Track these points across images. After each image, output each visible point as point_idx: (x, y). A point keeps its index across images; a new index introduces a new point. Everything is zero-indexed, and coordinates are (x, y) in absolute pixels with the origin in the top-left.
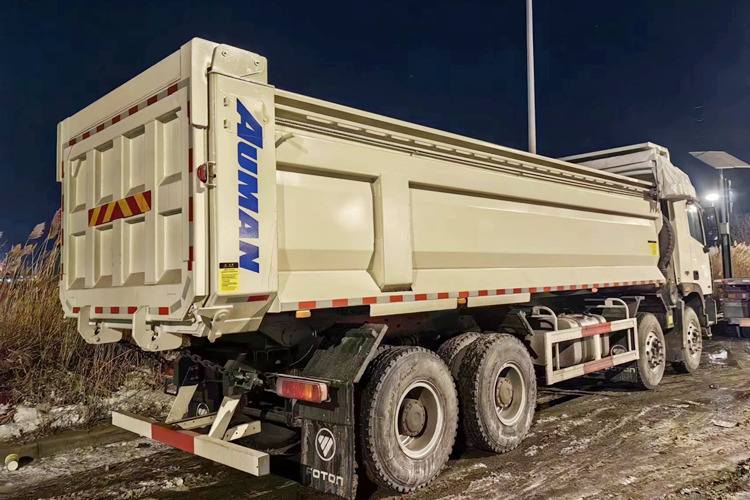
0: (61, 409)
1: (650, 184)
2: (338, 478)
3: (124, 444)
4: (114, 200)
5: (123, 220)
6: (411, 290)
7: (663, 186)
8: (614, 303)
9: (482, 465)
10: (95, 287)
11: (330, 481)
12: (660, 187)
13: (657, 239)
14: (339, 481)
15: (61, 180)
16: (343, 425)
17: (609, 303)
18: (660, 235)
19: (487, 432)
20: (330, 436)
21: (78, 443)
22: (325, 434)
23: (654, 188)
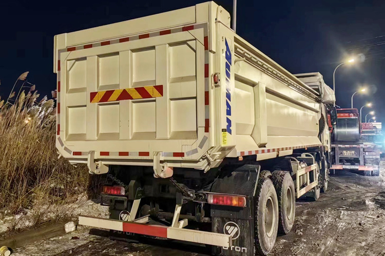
0: (12, 217)
1: (318, 94)
2: (243, 248)
3: (61, 238)
4: (122, 88)
5: (130, 100)
6: (265, 147)
7: (324, 95)
8: (306, 155)
9: (284, 241)
10: (97, 140)
11: (236, 250)
12: (322, 96)
13: (318, 123)
14: (244, 250)
15: (57, 72)
16: (246, 220)
17: (303, 156)
18: (319, 121)
19: (284, 223)
20: (235, 226)
21: (35, 238)
22: (231, 225)
23: (320, 96)
